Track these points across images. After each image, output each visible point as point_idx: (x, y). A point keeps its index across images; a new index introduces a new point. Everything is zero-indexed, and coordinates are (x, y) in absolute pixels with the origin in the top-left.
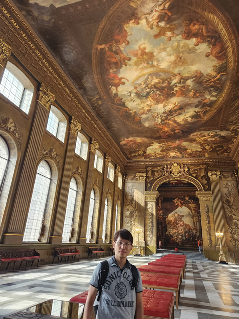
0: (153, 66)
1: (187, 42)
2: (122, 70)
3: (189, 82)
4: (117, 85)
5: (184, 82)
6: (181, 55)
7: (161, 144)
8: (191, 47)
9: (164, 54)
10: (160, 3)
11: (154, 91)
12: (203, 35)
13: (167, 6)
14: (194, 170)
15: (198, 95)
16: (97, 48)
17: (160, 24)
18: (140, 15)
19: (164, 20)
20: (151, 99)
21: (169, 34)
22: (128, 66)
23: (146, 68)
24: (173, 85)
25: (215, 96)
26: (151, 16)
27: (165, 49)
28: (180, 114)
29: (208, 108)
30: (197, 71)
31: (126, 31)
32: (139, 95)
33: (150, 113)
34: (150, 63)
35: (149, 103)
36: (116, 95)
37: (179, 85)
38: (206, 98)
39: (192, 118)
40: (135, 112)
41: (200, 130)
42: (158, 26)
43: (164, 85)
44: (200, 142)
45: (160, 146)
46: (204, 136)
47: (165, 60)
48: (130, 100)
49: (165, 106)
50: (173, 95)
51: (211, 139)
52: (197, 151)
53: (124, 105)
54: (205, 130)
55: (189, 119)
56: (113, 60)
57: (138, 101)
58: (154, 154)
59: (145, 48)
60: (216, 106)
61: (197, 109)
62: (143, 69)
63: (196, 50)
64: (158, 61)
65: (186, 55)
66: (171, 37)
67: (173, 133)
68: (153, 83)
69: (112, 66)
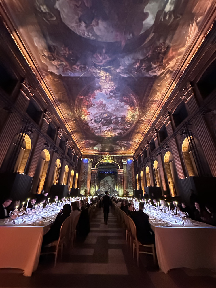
0: (105, 110)
1: (121, 103)
2: (89, 109)
3: (119, 119)
4: (85, 115)
5: (117, 119)
6: (117, 108)
7: (102, 145)
8: (122, 105)
9: (110, 106)
10: (112, 86)
11: (103, 121)
12: (128, 102)
13: (115, 88)
15: (122, 125)
16: (79, 97)
17: (110, 94)
18: (102, 88)
19: (112, 93)
20: (101, 123)
21: (114, 98)
23: (101, 110)
24: (112, 119)
26: (107, 90)
27: (111, 104)
28: (113, 132)
29: (126, 131)
30: (123, 115)
31: (95, 93)
32: (95, 121)
33: (99, 130)
34: (103, 108)
35: (100, 125)
36: (84, 119)
37: (115, 120)
38: (125, 127)
40: (92, 128)
41: (121, 140)
42: (109, 94)
43: (108, 118)
45: (101, 146)
46: (122, 143)
47: (110, 108)
48: (90, 122)
49: (107, 128)
50: (112, 123)
51: (125, 144)
53: (87, 124)
54: (123, 140)
55: (117, 135)
56: (86, 104)
57: (95, 124)
59: (103, 102)
60: (129, 130)
61: (121, 131)
62: (100, 110)
63: (124, 107)
64: (107, 108)
65: (120, 108)
66: (114, 100)
68: (103, 117)
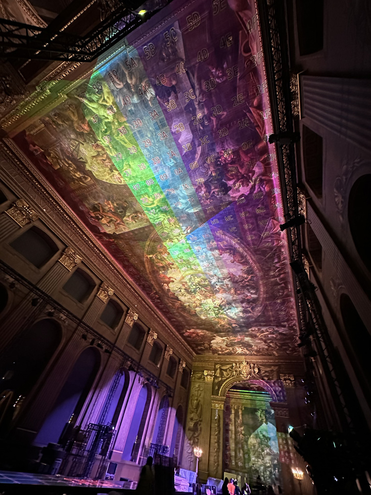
1: (212, 252)
2: (168, 272)
3: (227, 282)
4: (168, 283)
5: (222, 282)
7: (224, 338)
8: (216, 256)
9: (198, 261)
11: (200, 289)
12: (222, 248)
14: (266, 372)
16: (147, 257)
17: (188, 242)
18: (172, 237)
19: (190, 240)
20: (199, 294)
22: (173, 269)
23: (187, 270)
24: (214, 284)
25: (255, 294)
27: (197, 258)
28: (230, 308)
29: (254, 305)
30: (229, 274)
31: (165, 246)
32: (187, 291)
33: (202, 306)
34: (189, 267)
35: (198, 297)
36: (169, 290)
37: (219, 284)
39: (243, 313)
40: (189, 305)
41: (256, 326)
44: (262, 338)
45: (223, 341)
46: (263, 332)
47: (200, 265)
48: (181, 295)
49: (213, 301)
50: (217, 292)
51: (272, 336)
52: (263, 349)
54: (261, 326)
55: (241, 314)
56: (161, 265)
57: (188, 296)
58: (220, 349)
59: (182, 257)
60: (260, 302)
61: (244, 305)
62: (185, 271)
63: (221, 258)
64: (195, 266)
67: (230, 327)
68: (196, 282)
69: (161, 269)
